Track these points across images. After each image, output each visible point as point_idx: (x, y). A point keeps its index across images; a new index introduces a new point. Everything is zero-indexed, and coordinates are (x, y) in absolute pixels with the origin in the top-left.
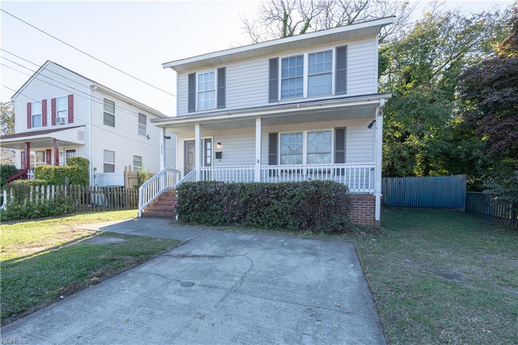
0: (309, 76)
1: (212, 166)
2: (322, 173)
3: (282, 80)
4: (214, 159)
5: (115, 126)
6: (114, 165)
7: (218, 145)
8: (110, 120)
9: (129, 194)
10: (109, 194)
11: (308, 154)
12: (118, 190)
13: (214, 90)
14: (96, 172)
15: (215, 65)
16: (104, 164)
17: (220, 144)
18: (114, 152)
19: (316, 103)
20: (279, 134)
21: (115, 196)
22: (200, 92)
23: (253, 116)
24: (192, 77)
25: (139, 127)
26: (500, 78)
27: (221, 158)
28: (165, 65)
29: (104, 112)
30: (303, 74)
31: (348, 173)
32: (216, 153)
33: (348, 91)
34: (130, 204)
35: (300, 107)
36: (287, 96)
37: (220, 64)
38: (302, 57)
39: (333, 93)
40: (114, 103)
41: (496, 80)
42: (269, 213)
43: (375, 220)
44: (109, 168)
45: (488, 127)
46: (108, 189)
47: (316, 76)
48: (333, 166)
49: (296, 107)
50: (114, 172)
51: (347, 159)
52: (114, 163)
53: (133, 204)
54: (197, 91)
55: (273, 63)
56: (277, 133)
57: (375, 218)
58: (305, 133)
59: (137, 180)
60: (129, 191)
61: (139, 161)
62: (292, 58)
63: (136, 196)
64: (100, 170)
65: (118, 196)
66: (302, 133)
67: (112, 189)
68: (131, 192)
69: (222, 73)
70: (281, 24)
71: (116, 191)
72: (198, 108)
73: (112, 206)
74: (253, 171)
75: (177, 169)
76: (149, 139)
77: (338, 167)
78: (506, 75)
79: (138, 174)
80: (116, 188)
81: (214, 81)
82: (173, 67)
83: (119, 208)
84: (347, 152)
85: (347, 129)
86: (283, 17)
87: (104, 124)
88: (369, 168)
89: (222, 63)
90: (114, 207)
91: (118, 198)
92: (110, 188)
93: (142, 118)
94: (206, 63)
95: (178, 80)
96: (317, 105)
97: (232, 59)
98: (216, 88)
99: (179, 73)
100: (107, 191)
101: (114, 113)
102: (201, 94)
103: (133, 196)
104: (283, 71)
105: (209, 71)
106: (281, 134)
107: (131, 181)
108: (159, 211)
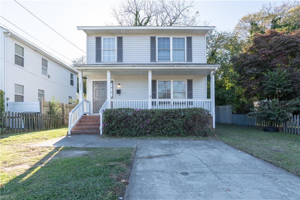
0: (173, 50)
1: (114, 99)
2: (182, 104)
3: (158, 50)
4: (115, 94)
5: (24, 66)
6: (23, 96)
7: (119, 85)
8: (20, 61)
9: (44, 118)
10: (30, 119)
11: (173, 93)
12: (36, 116)
13: (115, 50)
14: (9, 101)
15: (115, 34)
16: (15, 95)
17: (119, 84)
18: (23, 86)
19: (185, 65)
20: (157, 81)
21: (35, 120)
22: (105, 50)
23: (148, 69)
24: (98, 40)
25: (42, 68)
26: (252, 63)
27: (120, 93)
28: (79, 28)
29: (15, 55)
30: (170, 48)
31: (194, 104)
32: (117, 90)
33: (193, 61)
34: (45, 126)
35: (177, 66)
36: (161, 59)
37: (119, 34)
38: (169, 39)
39: (186, 61)
40: (23, 48)
41: (250, 64)
42: (169, 127)
43: (213, 128)
44: (19, 98)
45: (247, 84)
46: (29, 115)
47: (177, 51)
48: (187, 100)
49: (174, 67)
50: (23, 101)
51: (193, 97)
52: (23, 94)
53: (47, 126)
54: (102, 49)
55: (153, 39)
56: (156, 80)
57: (212, 127)
58: (172, 81)
59: (49, 107)
60: (44, 116)
61: (42, 94)
62: (164, 38)
63: (49, 119)
64: (12, 100)
65: (37, 120)
66: (170, 81)
67: (32, 115)
68: (46, 117)
69: (120, 40)
70: (135, 16)
71: (35, 116)
72: (104, 60)
73: (32, 128)
74: (147, 102)
75: (87, 100)
76: (50, 78)
77: (190, 101)
78: (253, 62)
79: (50, 103)
80: (35, 114)
81: (115, 44)
82: (85, 31)
83: (37, 130)
84: (193, 92)
85: (193, 80)
86: (135, 13)
87: (15, 63)
88: (204, 102)
89: (121, 34)
90: (34, 128)
91: (37, 121)
92: (31, 114)
93: (45, 63)
94: (109, 32)
95: (88, 40)
96: (185, 67)
97: (128, 33)
98: (116, 48)
99: (88, 35)
100: (28, 116)
101: (23, 56)
102: (105, 51)
103: (47, 119)
104: (158, 45)
105: (111, 37)
106: (158, 81)
107: (45, 108)
108: (84, 129)
